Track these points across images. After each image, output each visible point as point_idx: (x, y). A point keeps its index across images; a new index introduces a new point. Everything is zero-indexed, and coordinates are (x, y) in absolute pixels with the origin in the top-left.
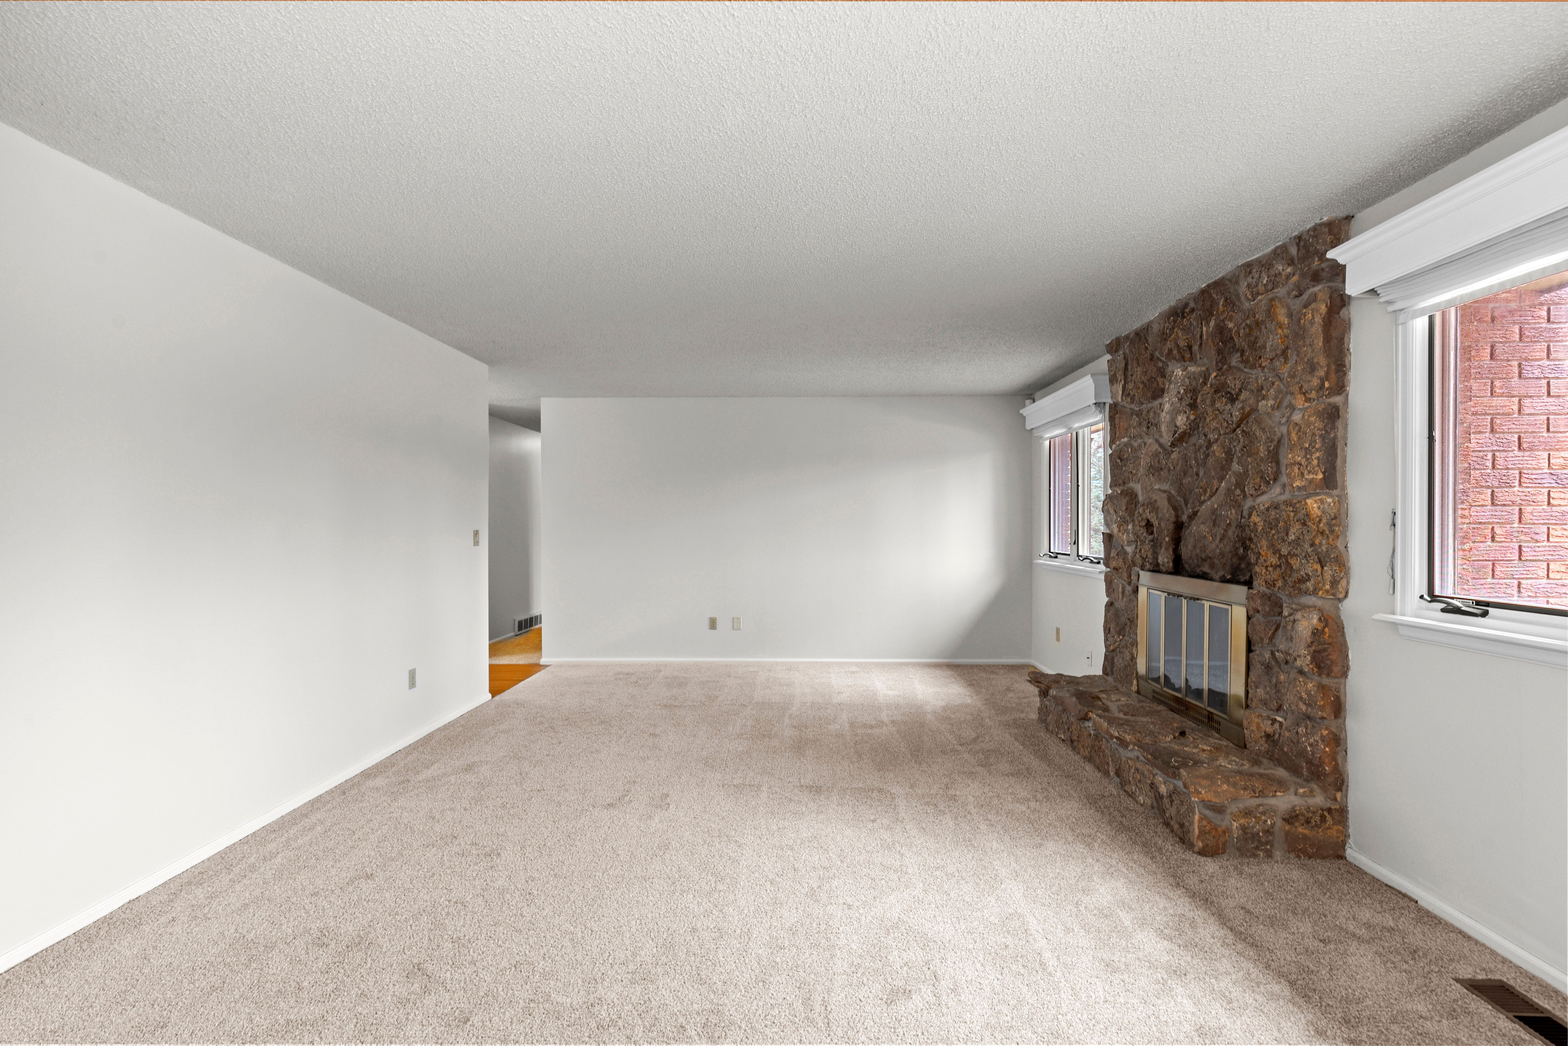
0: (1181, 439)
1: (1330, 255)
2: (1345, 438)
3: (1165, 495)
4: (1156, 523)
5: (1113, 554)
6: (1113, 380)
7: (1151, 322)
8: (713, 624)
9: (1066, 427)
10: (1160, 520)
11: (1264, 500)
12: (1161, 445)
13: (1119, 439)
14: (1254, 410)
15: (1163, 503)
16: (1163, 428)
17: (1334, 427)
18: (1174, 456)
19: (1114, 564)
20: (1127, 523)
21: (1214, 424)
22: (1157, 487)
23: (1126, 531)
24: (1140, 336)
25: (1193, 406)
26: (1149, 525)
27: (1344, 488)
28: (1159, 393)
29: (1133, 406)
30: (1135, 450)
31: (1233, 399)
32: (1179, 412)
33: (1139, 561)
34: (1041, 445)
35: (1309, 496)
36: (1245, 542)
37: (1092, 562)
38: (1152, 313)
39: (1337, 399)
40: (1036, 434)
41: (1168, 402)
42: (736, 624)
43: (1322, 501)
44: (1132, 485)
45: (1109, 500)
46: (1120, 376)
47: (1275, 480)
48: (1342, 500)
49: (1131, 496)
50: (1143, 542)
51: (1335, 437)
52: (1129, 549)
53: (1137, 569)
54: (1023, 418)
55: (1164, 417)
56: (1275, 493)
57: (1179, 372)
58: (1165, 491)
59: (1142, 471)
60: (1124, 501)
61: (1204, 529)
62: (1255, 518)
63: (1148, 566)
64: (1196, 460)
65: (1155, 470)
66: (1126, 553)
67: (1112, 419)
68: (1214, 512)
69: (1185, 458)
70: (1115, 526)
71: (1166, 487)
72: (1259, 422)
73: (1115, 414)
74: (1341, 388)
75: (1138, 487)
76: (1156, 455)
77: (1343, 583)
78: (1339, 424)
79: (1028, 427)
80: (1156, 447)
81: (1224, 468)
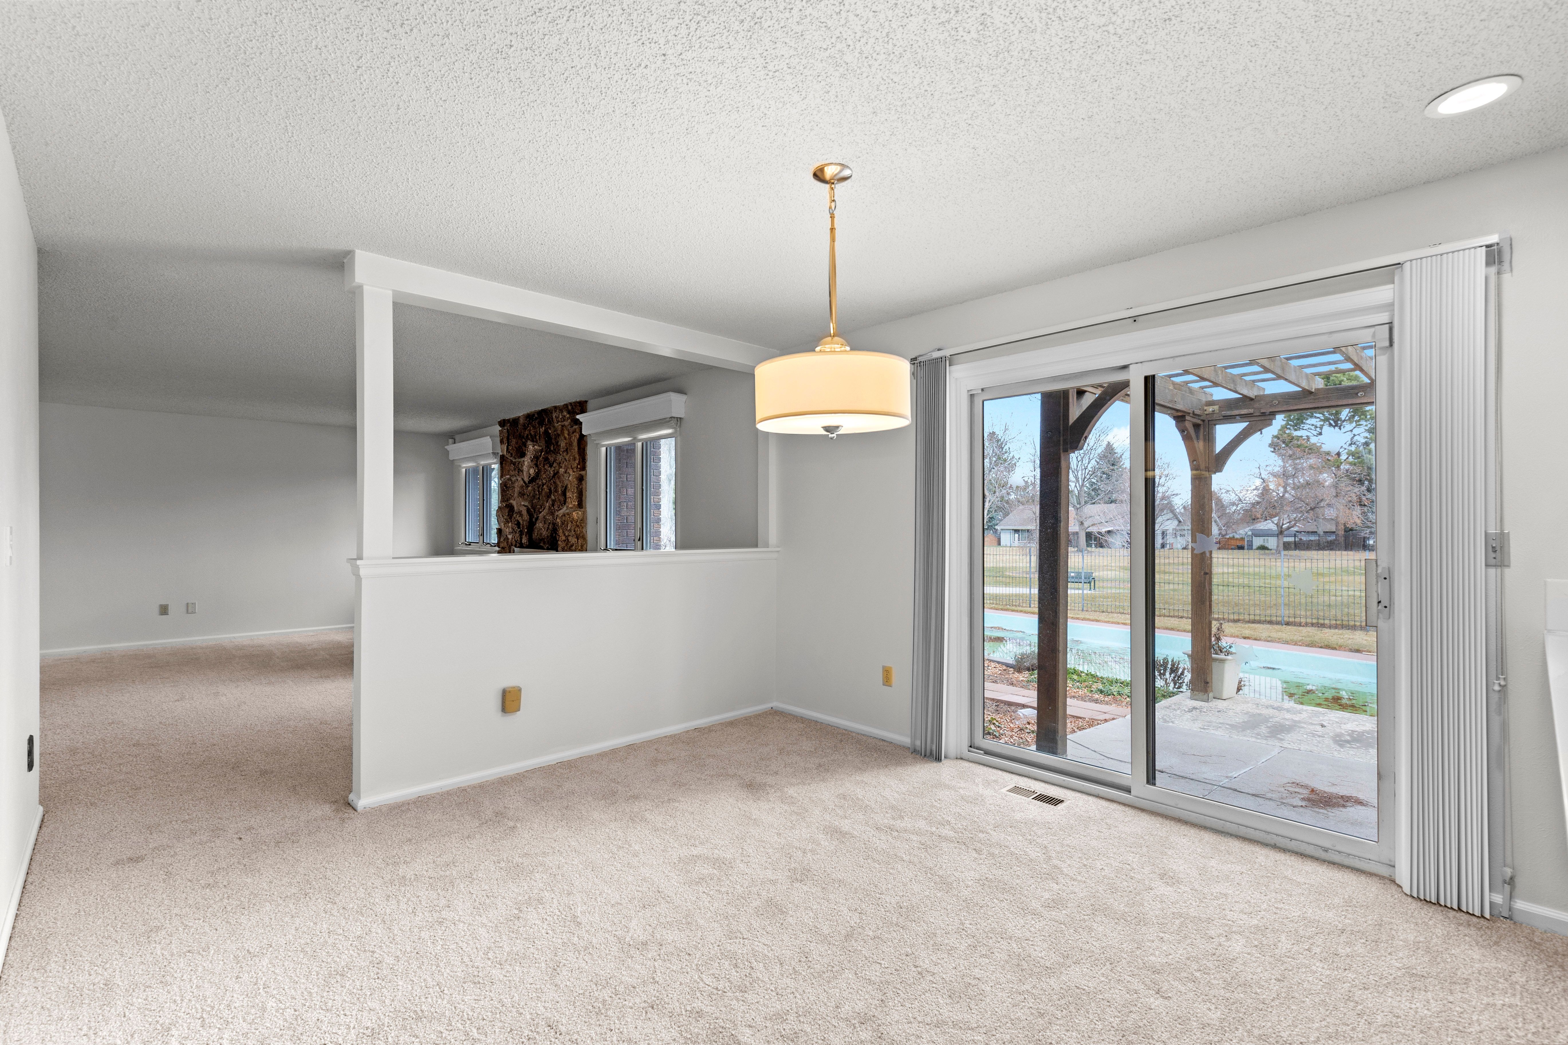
0: (532, 480)
1: (578, 417)
2: (586, 488)
3: (525, 508)
4: (521, 522)
5: (502, 540)
6: (502, 442)
7: (519, 417)
8: (164, 610)
9: (476, 462)
10: (523, 521)
11: (561, 512)
12: (524, 482)
13: (505, 475)
14: (558, 472)
15: (525, 512)
16: (525, 473)
17: (581, 484)
18: (530, 488)
19: (502, 545)
20: (508, 523)
21: (544, 476)
22: (523, 503)
23: (508, 526)
24: (514, 422)
25: (536, 465)
26: (518, 524)
27: (586, 508)
28: (523, 455)
29: (511, 458)
30: (513, 483)
31: (551, 466)
32: (531, 467)
33: (514, 543)
34: (459, 472)
35: (574, 511)
36: (555, 530)
37: (491, 546)
38: (520, 413)
39: (583, 473)
40: (456, 463)
41: (527, 461)
42: (189, 609)
43: (578, 513)
44: (511, 501)
45: (500, 509)
46: (505, 440)
47: (565, 504)
48: (585, 513)
49: (510, 508)
50: (516, 532)
51: (582, 488)
52: (510, 537)
53: (513, 547)
54: (447, 452)
55: (525, 468)
56: (564, 510)
57: (531, 447)
58: (525, 506)
59: (516, 495)
60: (507, 511)
61: (541, 525)
62: (558, 520)
63: (518, 545)
64: (539, 491)
65: (522, 494)
66: (508, 539)
67: (501, 464)
68: (544, 517)
69: (534, 490)
70: (502, 524)
71: (526, 504)
72: (559, 478)
73: (503, 460)
74: (584, 468)
75: (514, 503)
76: (522, 487)
77: (585, 546)
78: (583, 482)
79: (451, 458)
80: (522, 482)
81: (549, 497)
